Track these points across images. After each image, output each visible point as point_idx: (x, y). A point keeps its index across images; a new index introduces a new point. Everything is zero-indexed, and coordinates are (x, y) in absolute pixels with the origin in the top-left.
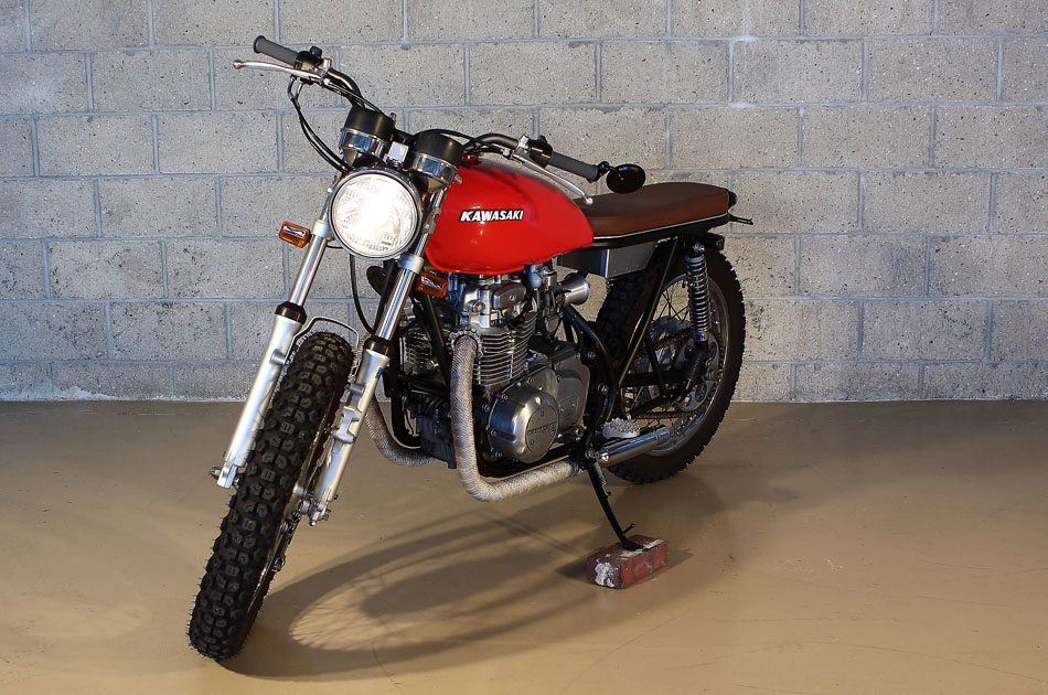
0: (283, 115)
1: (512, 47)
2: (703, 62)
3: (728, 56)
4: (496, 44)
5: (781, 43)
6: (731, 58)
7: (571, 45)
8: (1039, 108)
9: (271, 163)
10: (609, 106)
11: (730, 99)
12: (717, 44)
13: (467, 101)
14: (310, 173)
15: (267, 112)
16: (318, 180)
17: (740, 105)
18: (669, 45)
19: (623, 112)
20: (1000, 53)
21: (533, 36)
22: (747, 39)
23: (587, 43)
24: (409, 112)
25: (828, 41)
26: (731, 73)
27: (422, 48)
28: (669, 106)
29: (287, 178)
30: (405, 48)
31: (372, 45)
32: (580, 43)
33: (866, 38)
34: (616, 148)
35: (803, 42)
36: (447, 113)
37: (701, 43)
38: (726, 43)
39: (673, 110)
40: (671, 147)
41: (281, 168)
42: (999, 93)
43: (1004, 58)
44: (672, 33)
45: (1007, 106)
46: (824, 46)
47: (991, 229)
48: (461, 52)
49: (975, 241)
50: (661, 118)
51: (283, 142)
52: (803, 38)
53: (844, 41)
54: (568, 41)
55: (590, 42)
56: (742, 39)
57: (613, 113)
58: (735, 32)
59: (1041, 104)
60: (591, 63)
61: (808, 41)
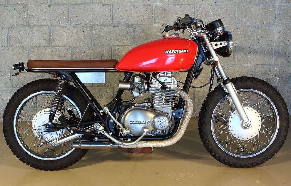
0: (9, 28)
1: (84, 6)
2: (145, 11)
3: (153, 9)
4: (78, 5)
5: (169, 5)
6: (154, 10)
7: (103, 5)
8: (248, 26)
9: (5, 44)
10: (115, 25)
11: (153, 23)
12: (149, 5)
13: (70, 23)
14: (18, 47)
15: (4, 27)
16: (21, 49)
17: (156, 25)
18: (134, 6)
19: (119, 27)
20: (237, 9)
21: (91, 3)
22: (159, 4)
23: (108, 5)
24: (51, 27)
25: (184, 5)
26: (154, 14)
27: (54, 6)
28: (134, 25)
29: (11, 49)
30: (49, 6)
31: (38, 5)
32: (106, 5)
33: (195, 4)
34: (117, 39)
35: (176, 5)
36: (63, 27)
37: (144, 5)
38: (152, 5)
39: (135, 26)
40: (135, 38)
41: (9, 45)
42: (236, 22)
43: (238, 11)
44: (135, 2)
45: (239, 25)
46: (183, 6)
47: (234, 64)
48: (67, 7)
49: (229, 67)
50: (132, 29)
51: (9, 37)
52: (176, 4)
53: (189, 5)
54: (102, 4)
55: (109, 5)
56: (157, 4)
57: (116, 27)
58: (155, 1)
59: (248, 25)
60: (109, 11)
61: (178, 5)
